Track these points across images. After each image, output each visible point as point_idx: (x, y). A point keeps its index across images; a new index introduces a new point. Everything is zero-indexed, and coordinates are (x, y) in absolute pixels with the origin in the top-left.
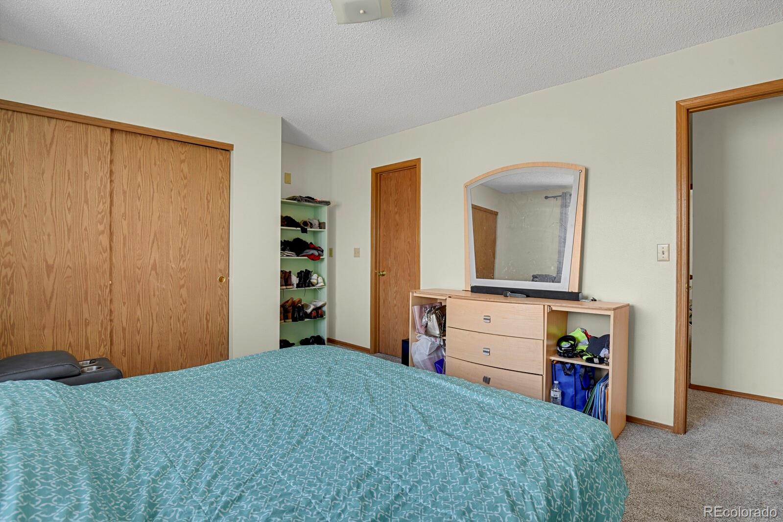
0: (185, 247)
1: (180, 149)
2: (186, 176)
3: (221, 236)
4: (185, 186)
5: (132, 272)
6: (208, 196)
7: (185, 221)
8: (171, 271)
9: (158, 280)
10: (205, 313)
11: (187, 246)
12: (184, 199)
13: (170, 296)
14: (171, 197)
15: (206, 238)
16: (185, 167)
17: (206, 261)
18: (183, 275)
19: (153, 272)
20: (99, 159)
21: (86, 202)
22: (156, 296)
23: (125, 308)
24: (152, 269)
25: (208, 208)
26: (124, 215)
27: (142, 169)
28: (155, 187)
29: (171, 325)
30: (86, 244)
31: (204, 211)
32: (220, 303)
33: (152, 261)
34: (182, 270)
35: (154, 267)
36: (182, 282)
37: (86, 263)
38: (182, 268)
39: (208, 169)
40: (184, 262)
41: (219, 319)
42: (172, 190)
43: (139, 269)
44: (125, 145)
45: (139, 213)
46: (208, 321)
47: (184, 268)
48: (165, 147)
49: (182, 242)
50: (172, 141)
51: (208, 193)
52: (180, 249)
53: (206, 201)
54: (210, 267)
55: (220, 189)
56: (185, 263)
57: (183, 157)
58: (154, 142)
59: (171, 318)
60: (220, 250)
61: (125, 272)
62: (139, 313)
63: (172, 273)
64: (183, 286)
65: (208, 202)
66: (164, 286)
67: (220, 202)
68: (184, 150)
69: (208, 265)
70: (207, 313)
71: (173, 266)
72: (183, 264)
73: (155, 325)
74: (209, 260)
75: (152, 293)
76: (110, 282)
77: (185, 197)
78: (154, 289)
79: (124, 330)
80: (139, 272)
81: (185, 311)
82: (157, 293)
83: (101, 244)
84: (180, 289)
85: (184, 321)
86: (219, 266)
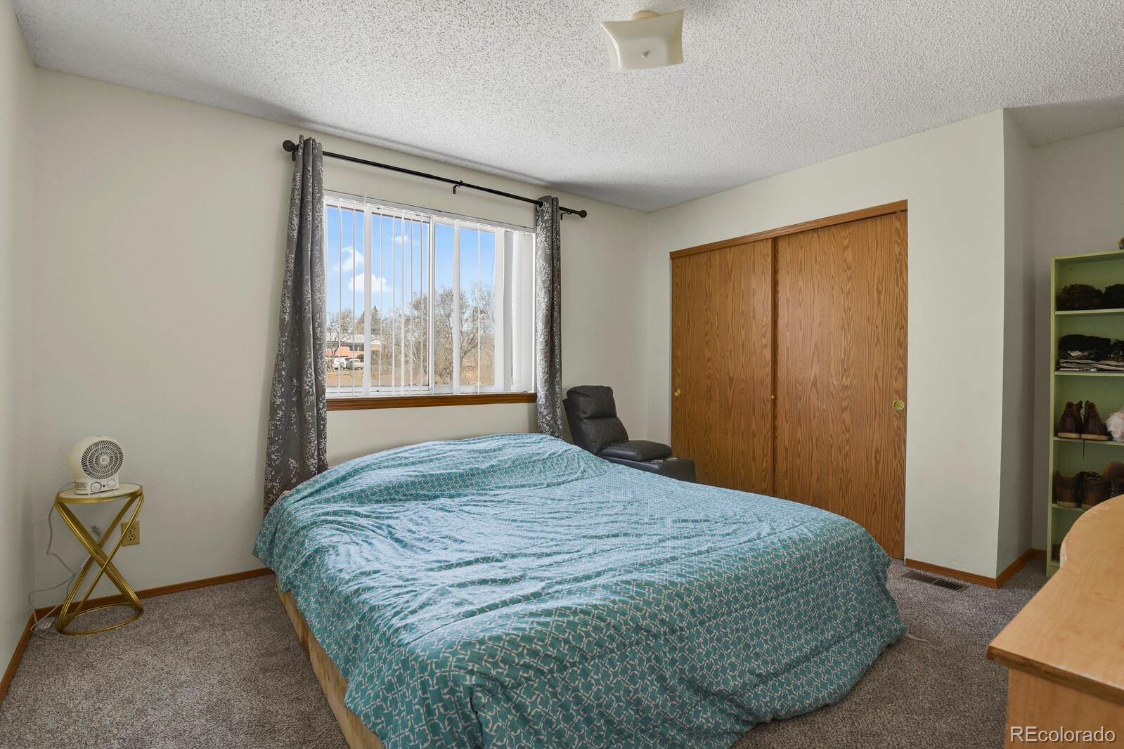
0: (848, 358)
1: (843, 233)
2: (849, 265)
3: (899, 341)
4: (849, 279)
5: (794, 387)
6: (879, 285)
7: (848, 325)
8: (832, 388)
9: (818, 399)
10: (874, 451)
11: (851, 358)
12: (847, 296)
13: (830, 419)
14: (833, 297)
15: (876, 345)
16: (849, 255)
17: (876, 377)
18: (846, 395)
19: (814, 389)
20: (763, 272)
21: (754, 317)
22: (816, 418)
23: (787, 426)
24: (812, 385)
25: (879, 303)
26: (788, 325)
27: (803, 272)
28: (816, 289)
29: (831, 456)
30: (754, 358)
31: (874, 306)
32: (896, 439)
33: (812, 377)
34: (845, 388)
35: (815, 384)
36: (845, 404)
37: (754, 376)
38: (845, 385)
39: (879, 247)
40: (847, 377)
41: (894, 463)
42: (833, 288)
43: (800, 384)
44: (788, 250)
45: (800, 321)
46: (877, 463)
47: (847, 386)
48: (826, 237)
49: (845, 351)
50: (833, 227)
51: (879, 282)
52: (843, 361)
53: (876, 293)
54: (881, 386)
55: (896, 271)
56: (849, 380)
57: (846, 242)
58: (815, 235)
59: (832, 447)
60: (896, 362)
61: (788, 387)
62: (799, 434)
63: (834, 392)
64: (845, 409)
65: (879, 293)
66: (824, 407)
67: (897, 290)
68: (847, 232)
69: (878, 383)
70: (877, 451)
71: (835, 382)
72: (846, 379)
73: (815, 451)
74: (880, 375)
75: (812, 415)
76: (773, 397)
77: (848, 293)
78: (814, 408)
79: (786, 449)
80: (801, 387)
81: (848, 441)
82: (817, 415)
83: (765, 357)
84: (842, 413)
85: (846, 455)
86: (895, 386)
